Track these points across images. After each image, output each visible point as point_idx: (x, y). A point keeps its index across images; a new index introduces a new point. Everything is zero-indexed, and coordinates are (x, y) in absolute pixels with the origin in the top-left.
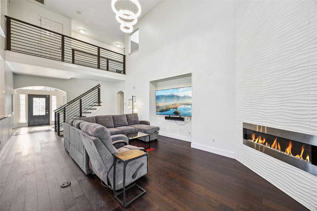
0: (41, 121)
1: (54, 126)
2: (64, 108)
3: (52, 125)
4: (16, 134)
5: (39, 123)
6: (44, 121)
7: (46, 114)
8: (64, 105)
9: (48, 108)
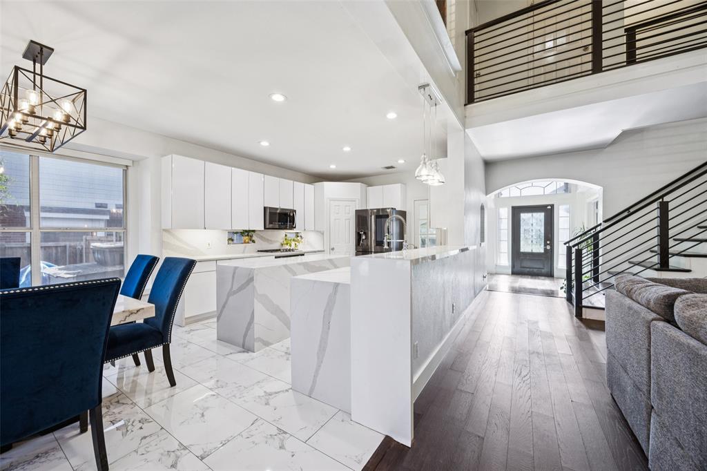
0: (536, 265)
1: (563, 282)
2: (596, 236)
3: (558, 278)
4: (489, 287)
5: (531, 270)
6: (541, 267)
7: (545, 249)
8: (595, 228)
9: (549, 236)
